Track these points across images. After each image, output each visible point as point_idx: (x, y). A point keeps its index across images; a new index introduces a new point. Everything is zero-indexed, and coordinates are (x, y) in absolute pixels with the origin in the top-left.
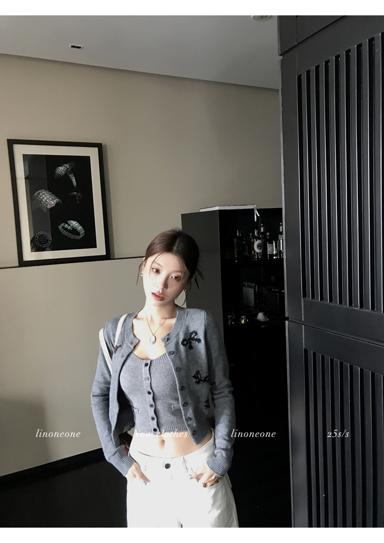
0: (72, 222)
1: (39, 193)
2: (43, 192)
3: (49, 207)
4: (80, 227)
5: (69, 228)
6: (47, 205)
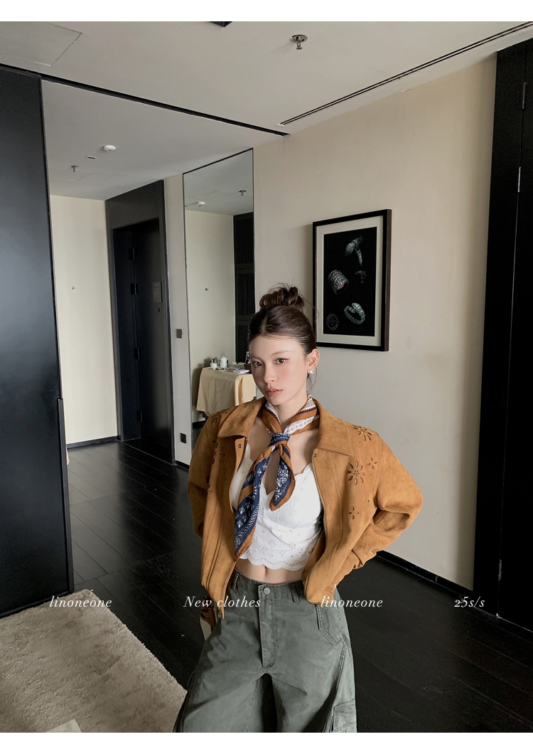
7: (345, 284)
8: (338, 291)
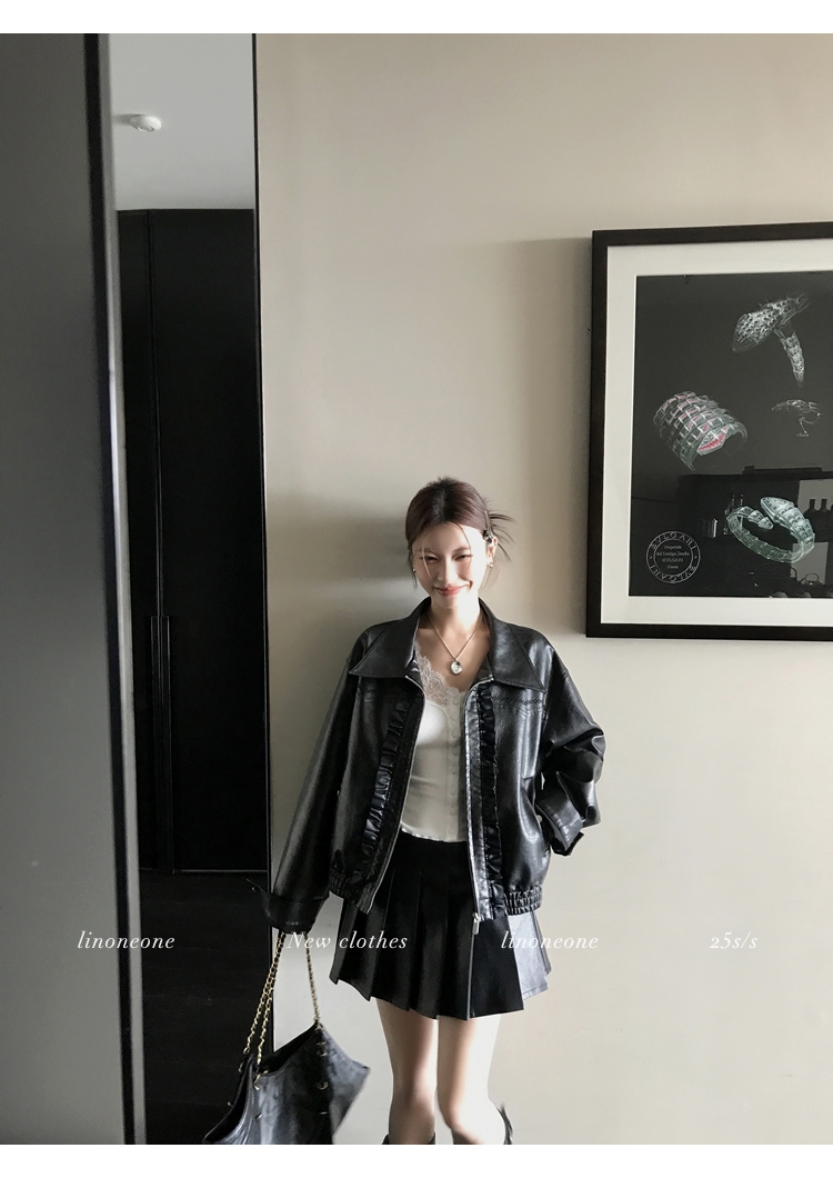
0: (774, 501)
1: (675, 404)
2: (689, 402)
3: (703, 450)
4: (802, 523)
5: (763, 523)
6: (699, 442)
7: (732, 441)
8: (699, 459)
